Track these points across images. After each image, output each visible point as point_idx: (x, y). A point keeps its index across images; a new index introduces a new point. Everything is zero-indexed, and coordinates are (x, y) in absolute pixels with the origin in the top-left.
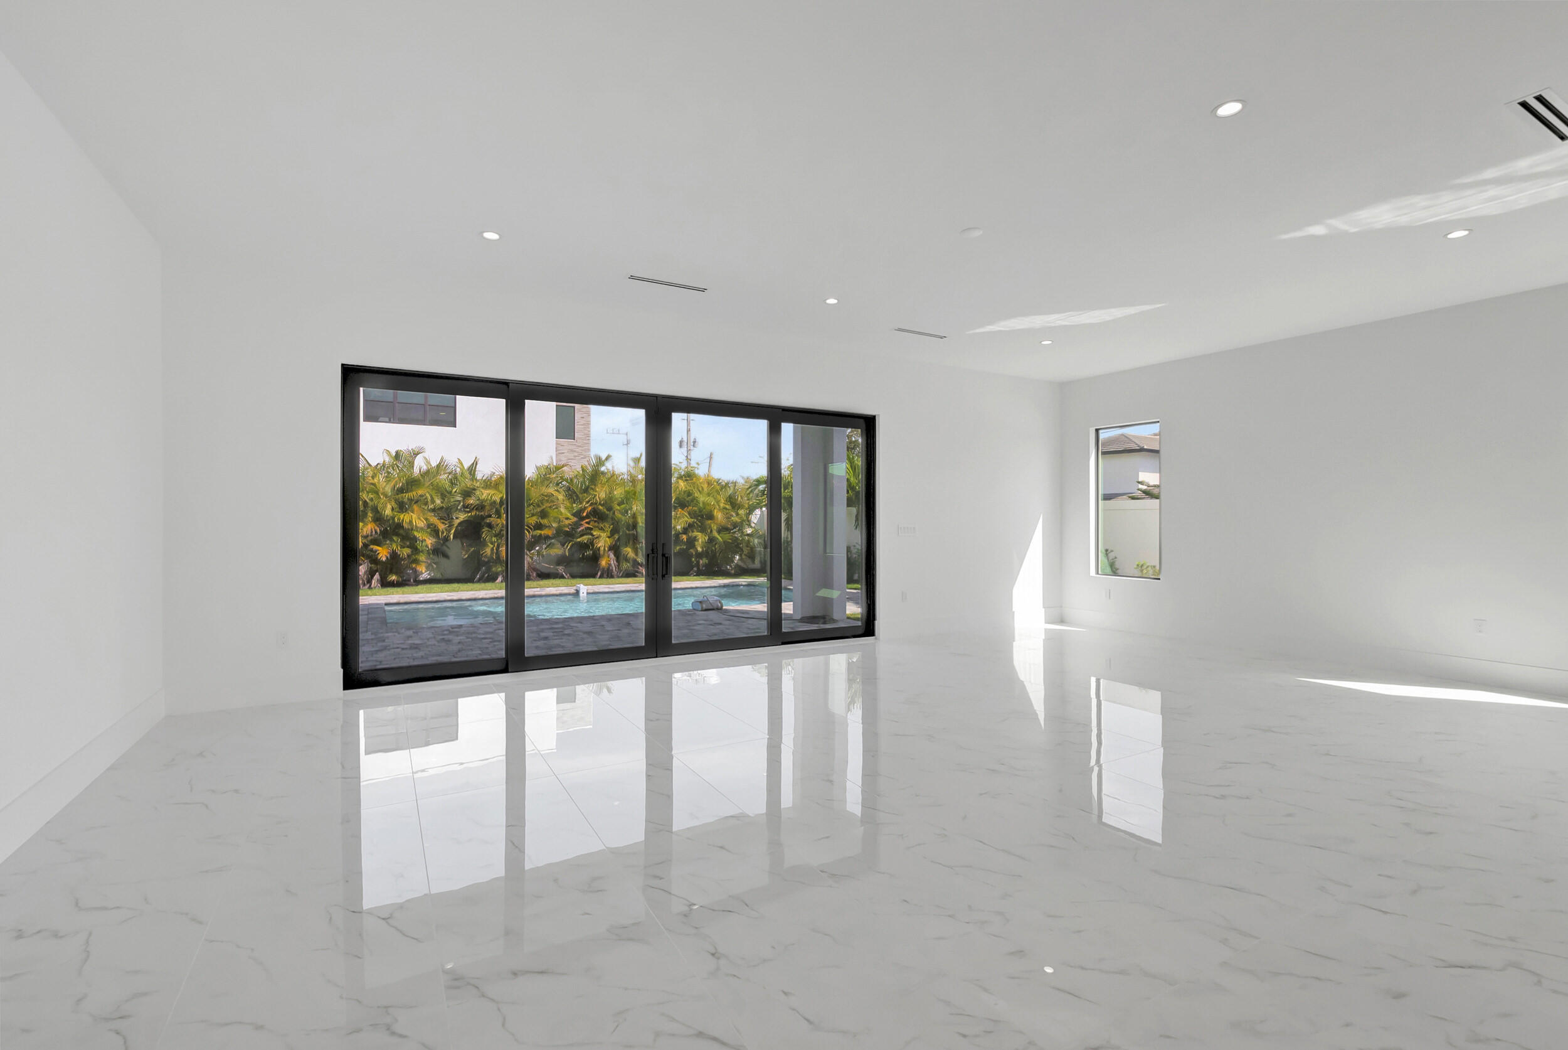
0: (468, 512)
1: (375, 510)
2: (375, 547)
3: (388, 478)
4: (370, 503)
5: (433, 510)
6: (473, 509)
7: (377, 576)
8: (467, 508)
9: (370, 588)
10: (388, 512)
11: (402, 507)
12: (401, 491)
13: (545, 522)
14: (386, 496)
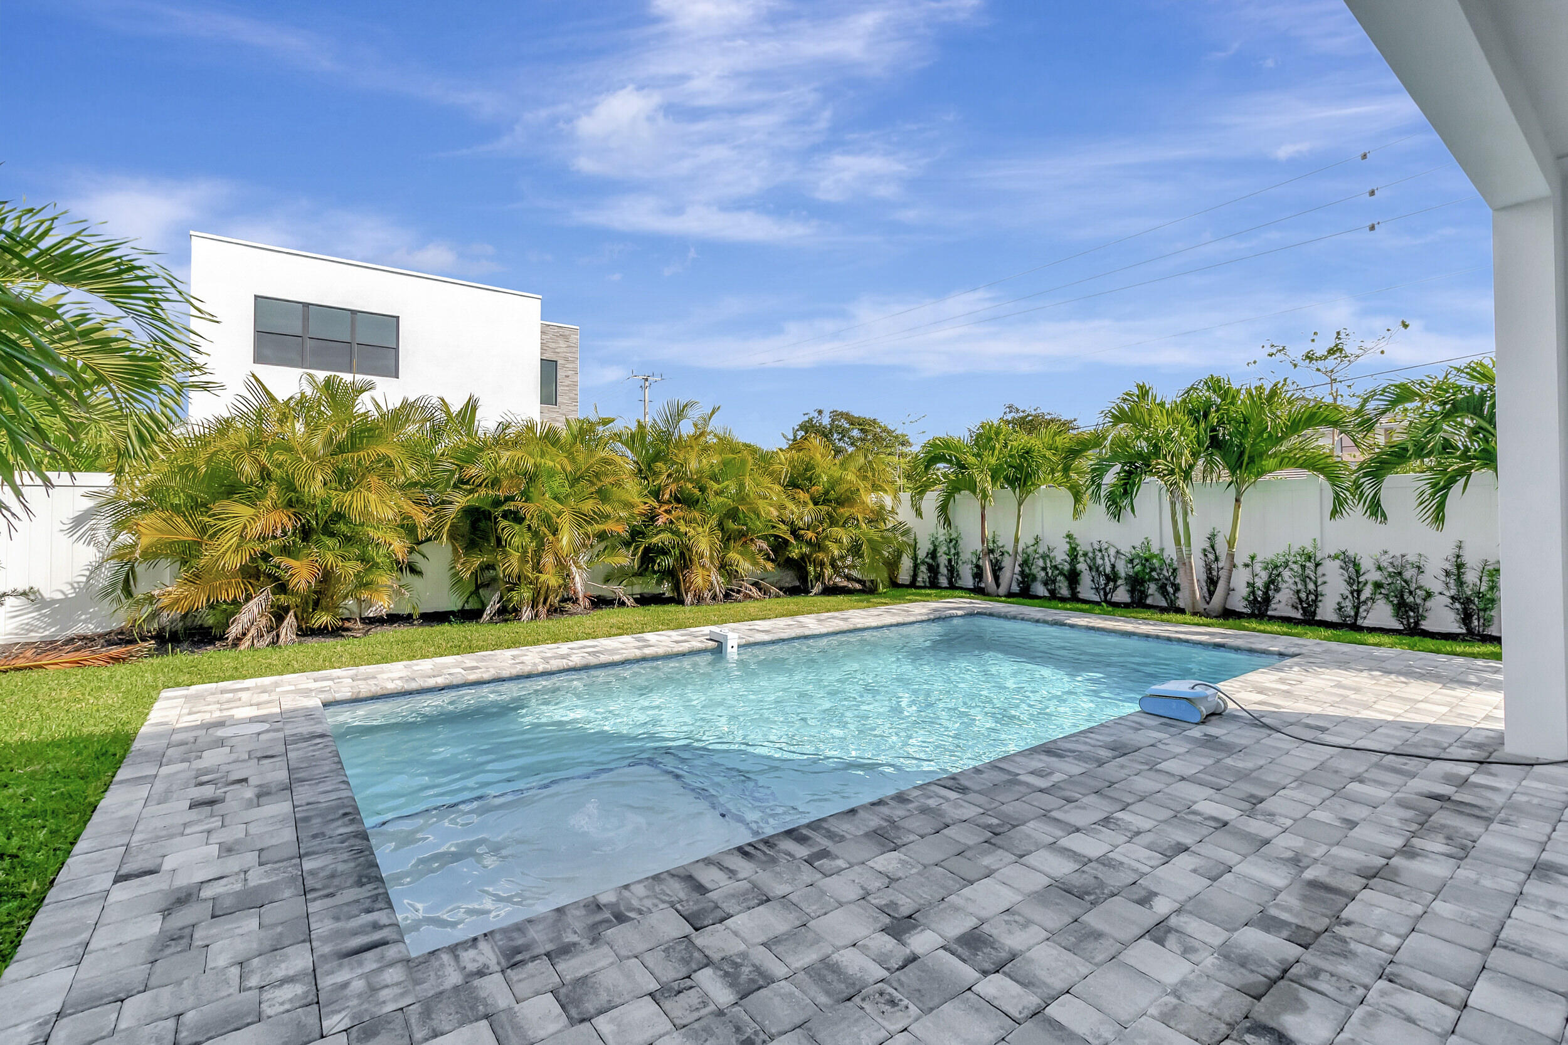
0: (471, 492)
1: (289, 485)
2: (286, 561)
3: (312, 428)
4: (277, 473)
5: (402, 487)
6: (480, 485)
7: (290, 620)
8: (467, 483)
9: (274, 643)
10: (316, 489)
11: (344, 479)
12: (341, 449)
13: (607, 509)
14: (312, 456)
